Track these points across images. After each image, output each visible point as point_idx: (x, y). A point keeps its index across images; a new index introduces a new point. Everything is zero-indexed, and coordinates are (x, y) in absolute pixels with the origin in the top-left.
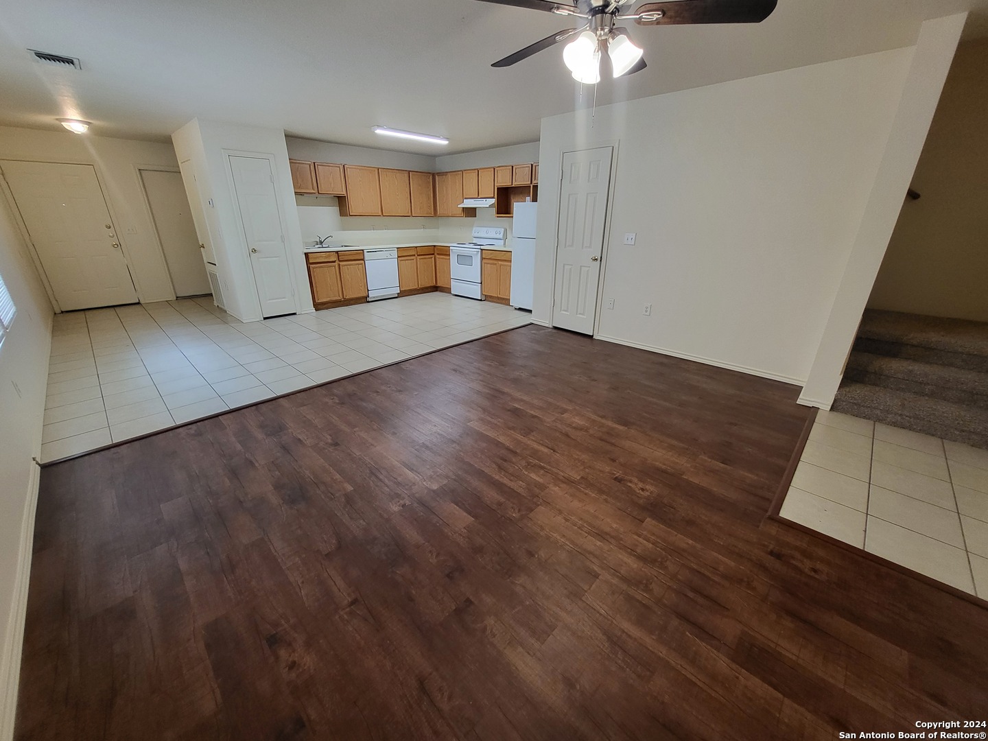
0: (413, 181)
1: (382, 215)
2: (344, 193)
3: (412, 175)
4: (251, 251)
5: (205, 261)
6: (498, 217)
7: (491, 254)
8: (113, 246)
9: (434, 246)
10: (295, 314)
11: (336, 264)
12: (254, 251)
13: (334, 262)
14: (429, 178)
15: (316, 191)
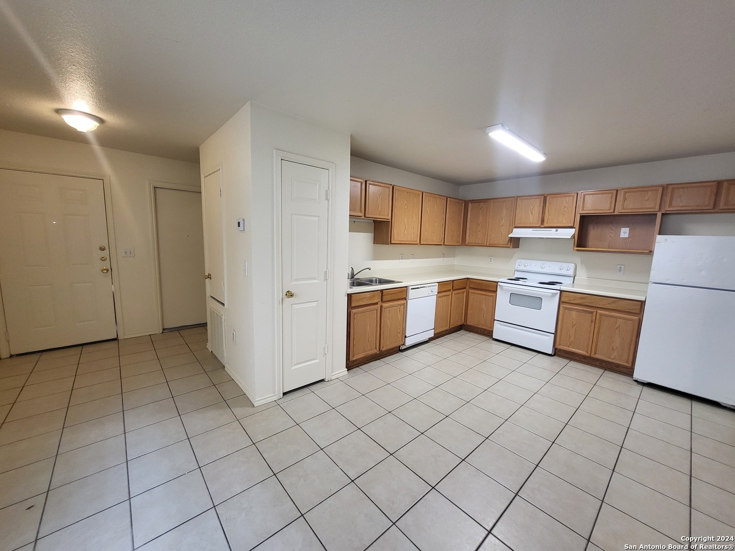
0: (449, 207)
1: (420, 243)
2: (390, 217)
3: (450, 201)
4: (285, 293)
5: (208, 294)
6: (577, 250)
7: (582, 298)
8: (102, 271)
9: (467, 279)
10: (323, 380)
11: (379, 306)
12: (290, 294)
13: (376, 304)
14: (462, 205)
15: (362, 214)
